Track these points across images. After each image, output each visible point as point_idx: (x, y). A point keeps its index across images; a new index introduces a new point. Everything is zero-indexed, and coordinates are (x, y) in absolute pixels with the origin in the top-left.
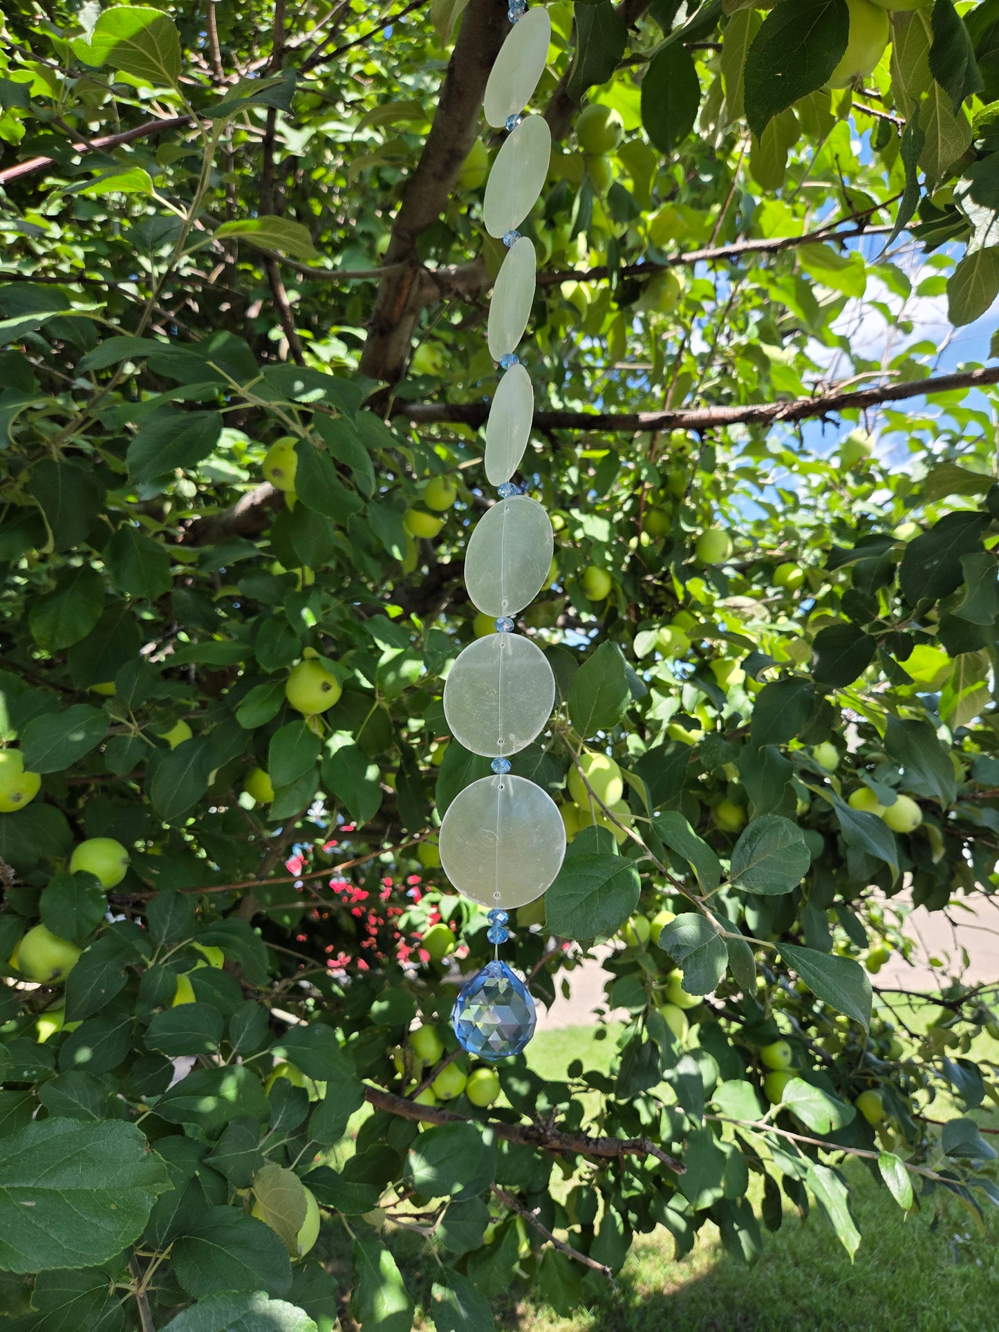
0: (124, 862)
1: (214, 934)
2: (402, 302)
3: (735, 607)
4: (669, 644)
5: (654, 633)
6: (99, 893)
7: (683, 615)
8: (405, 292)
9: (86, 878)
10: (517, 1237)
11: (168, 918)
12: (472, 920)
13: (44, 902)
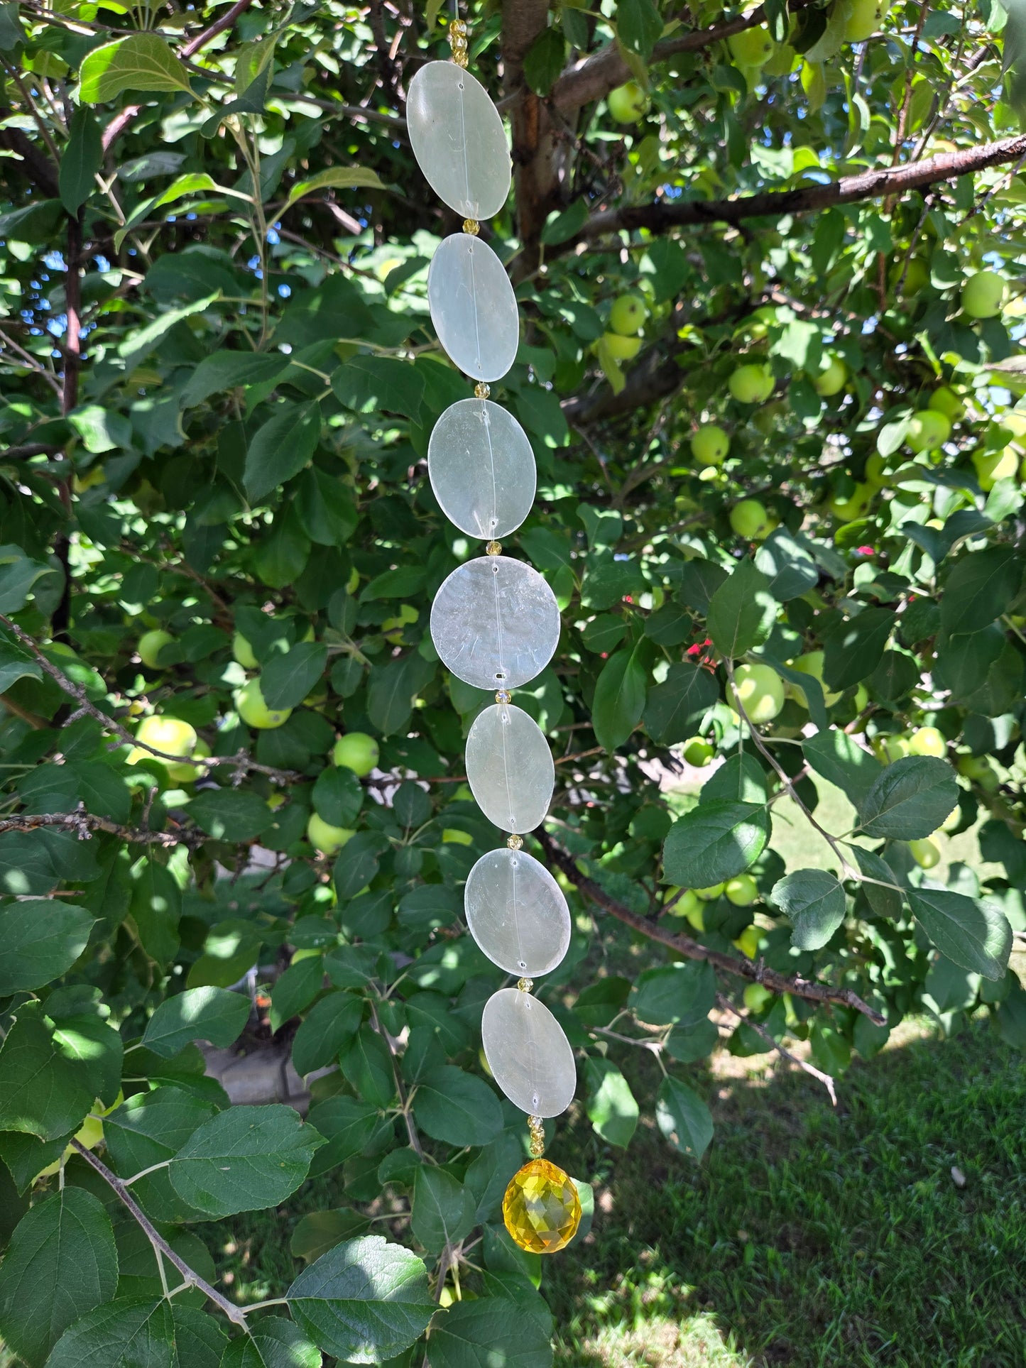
0: (374, 752)
1: (448, 816)
2: (534, 124)
3: (1013, 372)
4: (921, 436)
5: (902, 424)
6: (353, 785)
7: (942, 394)
8: (534, 114)
9: (345, 772)
10: (784, 1008)
11: (411, 805)
12: (725, 734)
13: (316, 796)
